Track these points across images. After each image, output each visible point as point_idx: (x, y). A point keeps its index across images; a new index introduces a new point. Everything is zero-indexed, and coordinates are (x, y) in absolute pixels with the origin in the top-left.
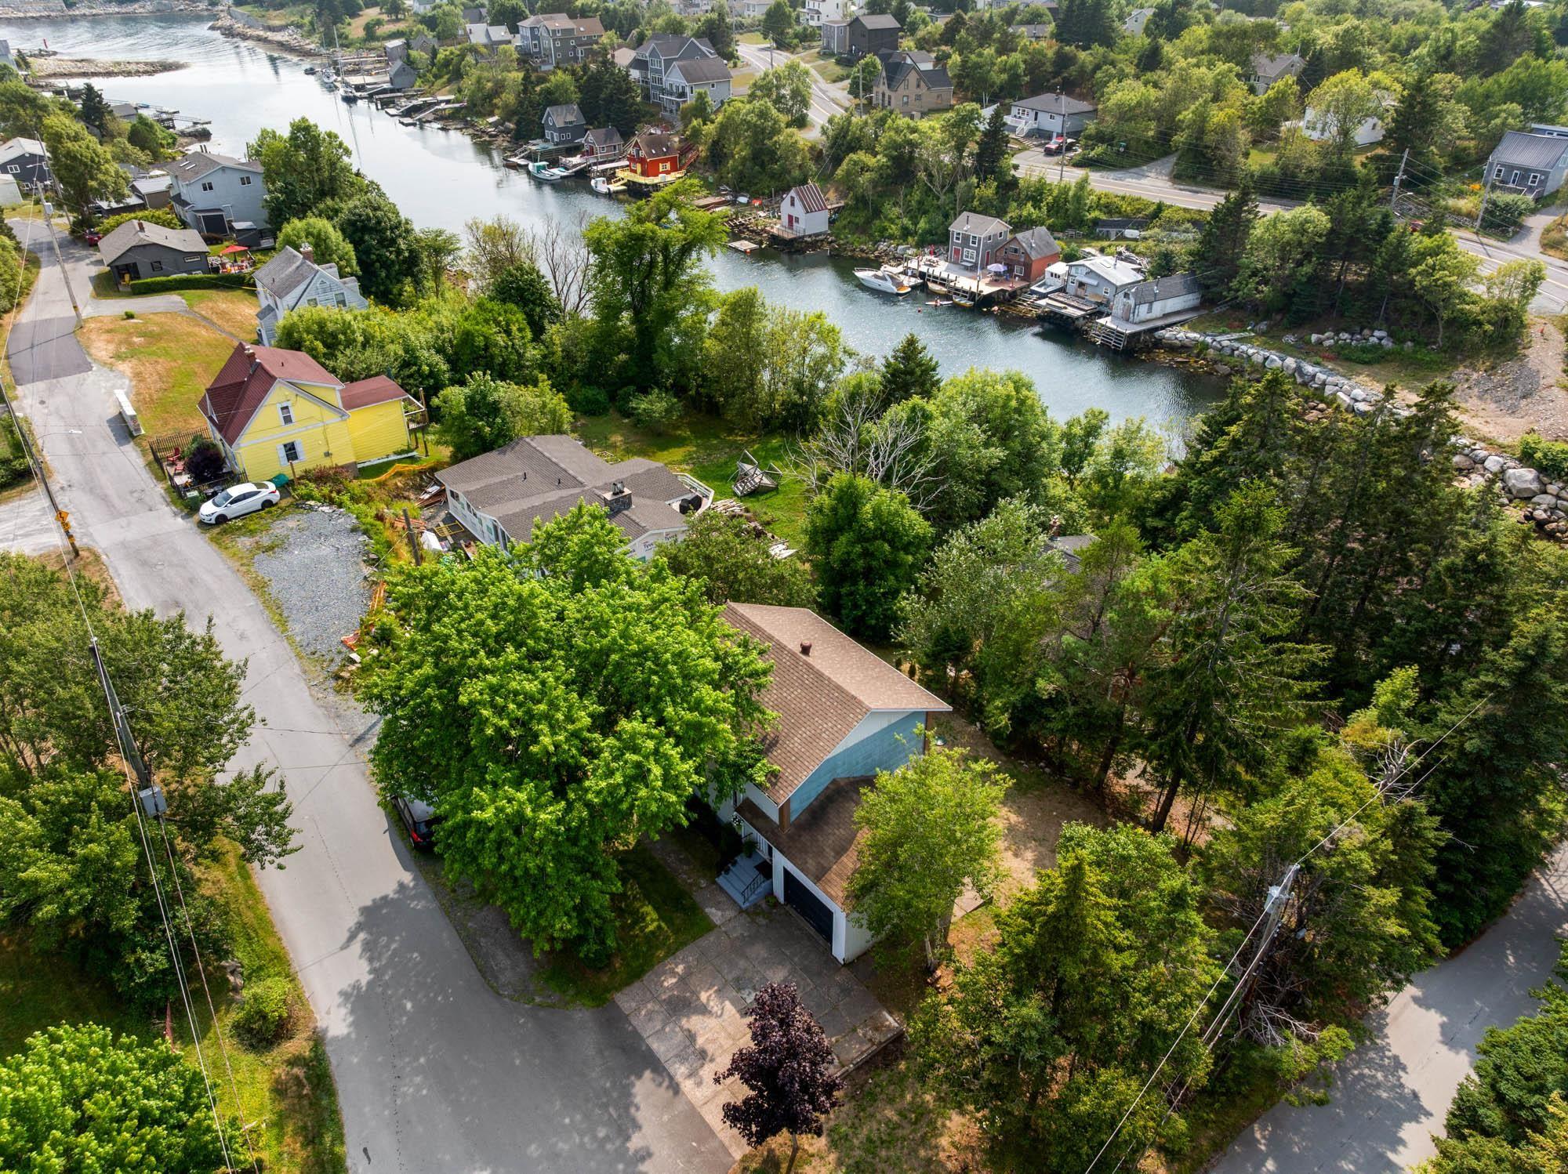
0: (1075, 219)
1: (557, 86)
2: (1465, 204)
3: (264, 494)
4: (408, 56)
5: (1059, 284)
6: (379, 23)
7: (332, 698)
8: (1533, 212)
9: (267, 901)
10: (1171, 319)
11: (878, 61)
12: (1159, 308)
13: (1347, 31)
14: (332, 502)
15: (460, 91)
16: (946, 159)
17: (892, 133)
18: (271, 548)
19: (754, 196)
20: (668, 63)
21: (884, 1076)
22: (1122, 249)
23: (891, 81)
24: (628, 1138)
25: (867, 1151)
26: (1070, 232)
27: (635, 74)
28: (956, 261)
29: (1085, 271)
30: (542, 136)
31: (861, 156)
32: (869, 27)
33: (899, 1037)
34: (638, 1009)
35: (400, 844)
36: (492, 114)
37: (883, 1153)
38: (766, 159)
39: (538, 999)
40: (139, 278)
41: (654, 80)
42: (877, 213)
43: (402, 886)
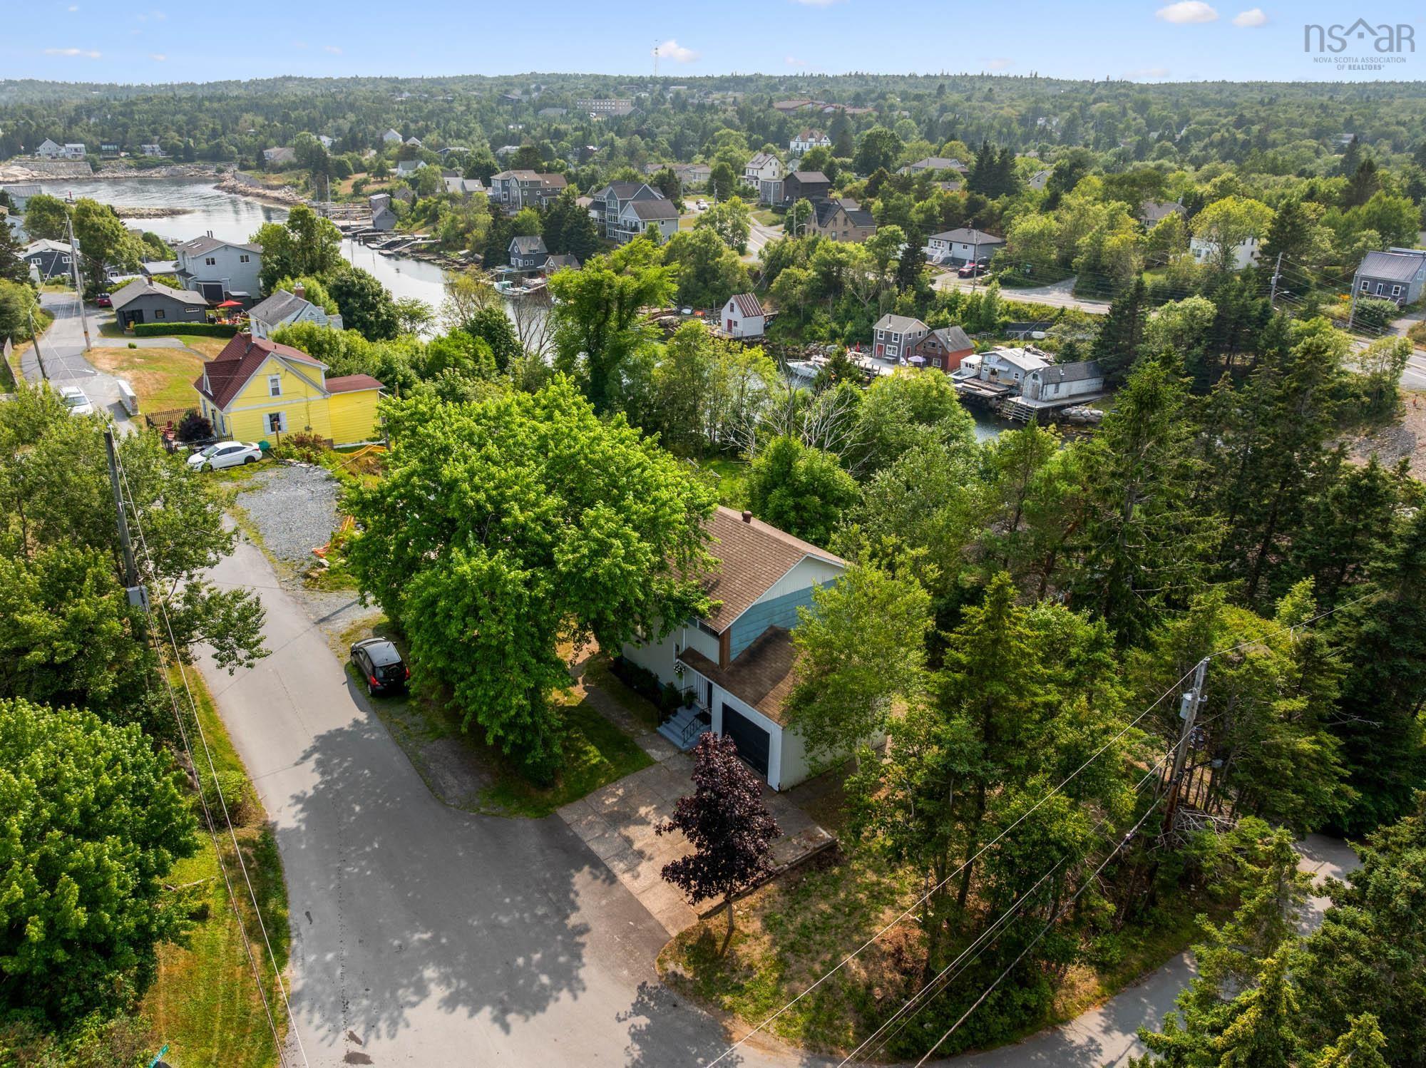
0: (986, 323)
1: (524, 220)
2: (1337, 309)
3: (248, 451)
4: (391, 203)
5: (973, 372)
6: (366, 182)
7: (300, 591)
8: (1398, 316)
9: (228, 725)
10: (1076, 400)
11: (809, 205)
12: (1065, 389)
13: (1223, 182)
14: (309, 460)
15: (435, 230)
16: (871, 277)
17: (823, 252)
18: (252, 489)
19: (697, 307)
20: (623, 203)
21: (818, 878)
22: (1030, 346)
23: (821, 220)
24: (567, 917)
25: (802, 935)
26: (983, 334)
27: (594, 214)
28: (879, 357)
29: (996, 359)
30: (508, 263)
31: (793, 270)
32: (802, 181)
33: (832, 847)
34: (579, 820)
35: (358, 693)
36: (463, 248)
37: (818, 937)
38: (708, 276)
39: (482, 810)
40: (142, 322)
41: (610, 218)
42: (808, 319)
43: (356, 722)
